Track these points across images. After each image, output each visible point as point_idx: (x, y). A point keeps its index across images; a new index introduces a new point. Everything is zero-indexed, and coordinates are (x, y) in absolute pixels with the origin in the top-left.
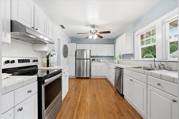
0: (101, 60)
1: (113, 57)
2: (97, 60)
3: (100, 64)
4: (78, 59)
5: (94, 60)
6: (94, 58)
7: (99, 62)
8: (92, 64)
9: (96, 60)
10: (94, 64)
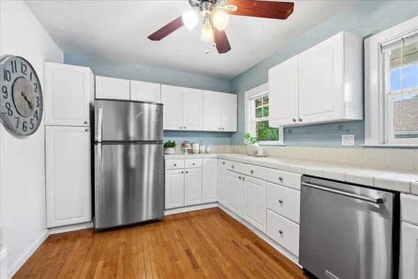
0: (196, 147)
1: (230, 134)
2: (183, 145)
3: (197, 160)
4: (103, 142)
5: (172, 145)
6: (172, 139)
7: (191, 152)
8: (169, 161)
9: (178, 147)
10: (175, 161)
